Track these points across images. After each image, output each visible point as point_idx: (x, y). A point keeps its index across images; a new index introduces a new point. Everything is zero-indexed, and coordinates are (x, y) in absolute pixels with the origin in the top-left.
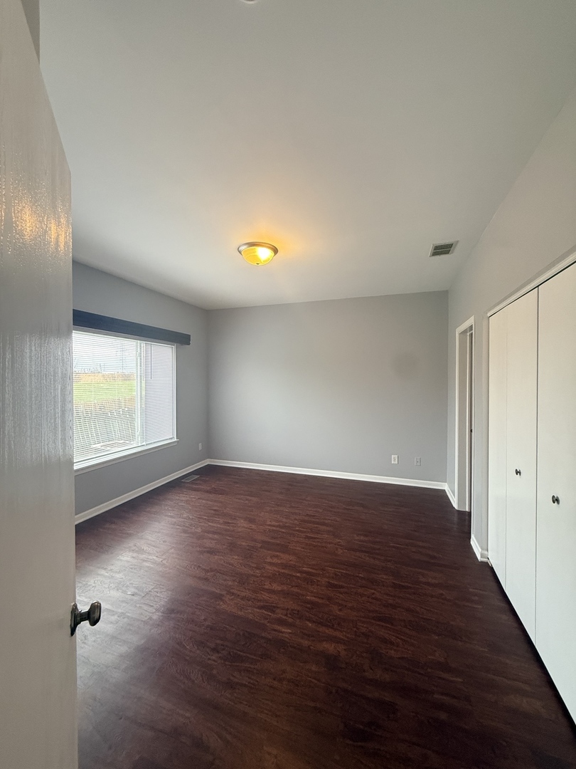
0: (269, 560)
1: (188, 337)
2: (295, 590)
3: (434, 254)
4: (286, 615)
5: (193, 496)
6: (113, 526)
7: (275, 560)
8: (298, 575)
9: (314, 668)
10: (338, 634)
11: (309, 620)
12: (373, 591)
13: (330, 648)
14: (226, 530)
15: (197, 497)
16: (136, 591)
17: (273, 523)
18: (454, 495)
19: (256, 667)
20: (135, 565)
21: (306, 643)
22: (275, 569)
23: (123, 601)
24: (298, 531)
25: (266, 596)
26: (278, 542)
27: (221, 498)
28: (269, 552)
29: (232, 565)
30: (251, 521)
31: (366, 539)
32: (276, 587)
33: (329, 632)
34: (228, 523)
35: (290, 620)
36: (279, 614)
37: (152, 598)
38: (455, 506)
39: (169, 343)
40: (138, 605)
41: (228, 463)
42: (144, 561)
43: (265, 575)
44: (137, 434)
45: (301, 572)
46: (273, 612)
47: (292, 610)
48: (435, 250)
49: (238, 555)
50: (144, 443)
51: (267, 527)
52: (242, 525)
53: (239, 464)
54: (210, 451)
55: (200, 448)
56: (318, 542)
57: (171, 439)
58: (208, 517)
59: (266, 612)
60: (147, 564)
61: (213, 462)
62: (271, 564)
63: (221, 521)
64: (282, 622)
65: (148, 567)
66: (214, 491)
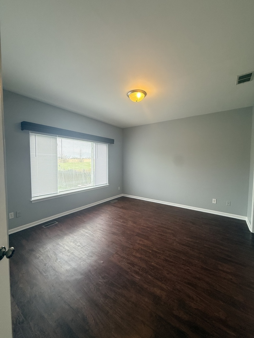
0: (138, 242)
1: (113, 140)
2: (146, 258)
3: (240, 82)
4: (139, 270)
5: (113, 208)
6: (79, 217)
7: (141, 243)
8: (151, 251)
9: (146, 300)
10: (163, 286)
11: (150, 275)
12: (188, 268)
13: (158, 292)
14: (123, 225)
15: (114, 210)
16: (80, 245)
17: (145, 225)
18: (250, 224)
19: (119, 291)
20: (83, 234)
21: (146, 286)
22: (140, 246)
23: (74, 248)
24: (155, 230)
25: (132, 259)
26: (145, 234)
27: (124, 211)
28: (139, 238)
29: (121, 241)
30: (135, 223)
31: (191, 240)
32: (138, 255)
33: (160, 284)
34: (124, 222)
35: (141, 273)
36: (136, 268)
37: (85, 249)
38: (251, 230)
39: (105, 143)
40: (79, 251)
41: (131, 196)
42: (87, 233)
43: (134, 248)
44: (92, 181)
45: (153, 251)
46: (133, 266)
47: (143, 268)
48: (239, 79)
49: (125, 237)
50: (95, 185)
51: (141, 226)
52: (130, 224)
53: (136, 197)
54: (123, 190)
55: (119, 189)
56: (164, 237)
57: (106, 184)
58: (116, 218)
59: (130, 266)
60: (87, 234)
61: (124, 195)
62: (139, 244)
63: (121, 221)
64: (137, 273)
65: (87, 235)
66: (122, 208)
